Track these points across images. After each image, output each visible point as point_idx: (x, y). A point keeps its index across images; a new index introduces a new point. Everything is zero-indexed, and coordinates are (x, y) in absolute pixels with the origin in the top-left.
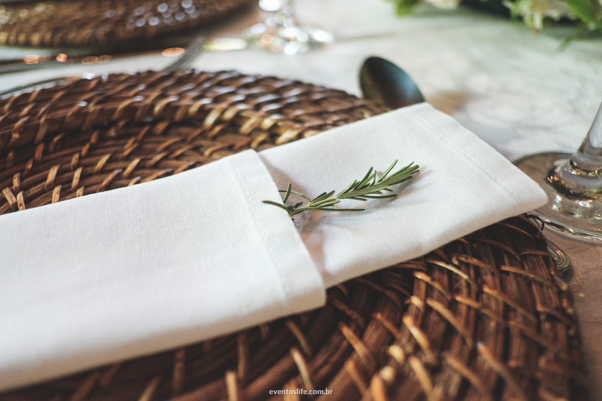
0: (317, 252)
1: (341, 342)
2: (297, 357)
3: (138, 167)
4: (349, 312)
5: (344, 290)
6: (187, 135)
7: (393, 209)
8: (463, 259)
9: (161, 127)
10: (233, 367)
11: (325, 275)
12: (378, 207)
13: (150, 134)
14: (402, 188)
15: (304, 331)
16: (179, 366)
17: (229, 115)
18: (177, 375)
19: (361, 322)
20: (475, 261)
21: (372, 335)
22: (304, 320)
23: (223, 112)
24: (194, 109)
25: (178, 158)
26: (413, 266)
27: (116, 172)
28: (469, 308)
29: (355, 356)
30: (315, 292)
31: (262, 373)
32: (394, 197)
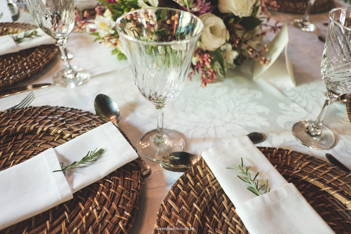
0: (71, 183)
1: (78, 208)
2: (66, 214)
3: (14, 155)
4: (81, 198)
5: (81, 192)
6: (30, 138)
7: (95, 165)
8: (114, 178)
9: (20, 137)
10: (48, 219)
11: (73, 190)
12: (91, 164)
13: (16, 140)
14: (99, 157)
15: (68, 206)
16: (33, 221)
17: (45, 129)
18: (33, 224)
19: (84, 201)
20: (117, 178)
21: (87, 204)
22: (69, 203)
23: (43, 128)
24: (32, 128)
25: (27, 150)
26: (100, 182)
27: (6, 159)
28: (112, 192)
29: (81, 211)
30: (69, 195)
31: (56, 220)
32: (96, 160)
